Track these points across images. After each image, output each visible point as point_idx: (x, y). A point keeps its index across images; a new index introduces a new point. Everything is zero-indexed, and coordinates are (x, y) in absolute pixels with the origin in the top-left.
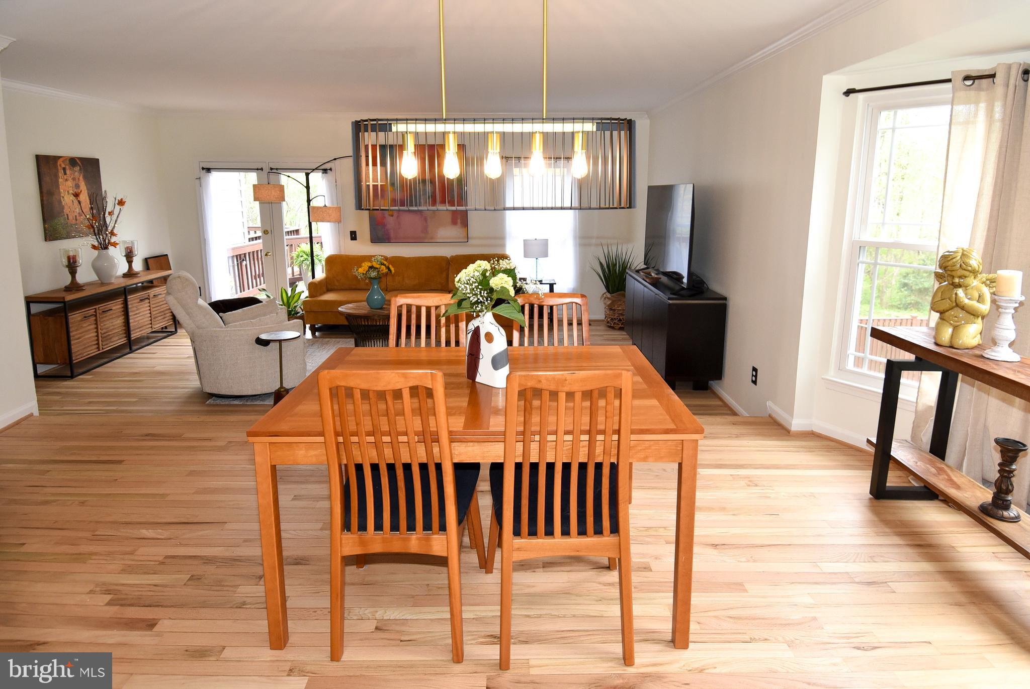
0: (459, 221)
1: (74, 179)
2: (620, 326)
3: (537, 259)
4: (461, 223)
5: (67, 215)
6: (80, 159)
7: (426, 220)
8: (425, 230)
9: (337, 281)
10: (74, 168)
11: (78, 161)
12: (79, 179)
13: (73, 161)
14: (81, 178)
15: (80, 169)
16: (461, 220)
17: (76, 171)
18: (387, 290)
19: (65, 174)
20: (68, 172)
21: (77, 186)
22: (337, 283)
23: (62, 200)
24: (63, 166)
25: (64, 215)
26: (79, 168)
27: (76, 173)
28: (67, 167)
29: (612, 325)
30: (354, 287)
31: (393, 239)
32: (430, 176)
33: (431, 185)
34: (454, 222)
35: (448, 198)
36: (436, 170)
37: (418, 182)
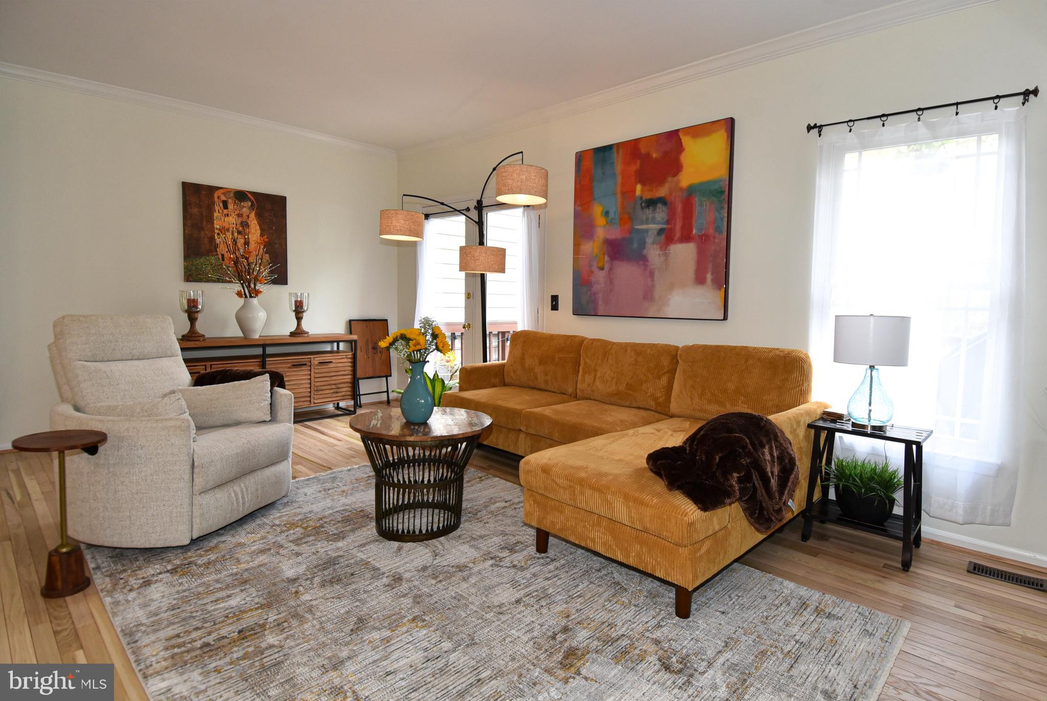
0: (709, 277)
1: (240, 215)
3: (872, 367)
4: (713, 280)
5: (223, 255)
6: (253, 193)
7: (652, 275)
8: (648, 295)
10: (242, 204)
11: (249, 195)
12: (248, 216)
13: (241, 196)
14: (253, 215)
15: (252, 205)
16: (712, 274)
17: (244, 207)
18: (576, 397)
19: (226, 207)
20: (231, 206)
21: (245, 225)
23: (216, 237)
24: (223, 198)
25: (217, 255)
26: (250, 204)
27: (244, 210)
28: (230, 201)
31: (601, 309)
32: (662, 192)
33: (664, 208)
34: (700, 280)
35: (692, 230)
36: (675, 179)
37: (643, 204)
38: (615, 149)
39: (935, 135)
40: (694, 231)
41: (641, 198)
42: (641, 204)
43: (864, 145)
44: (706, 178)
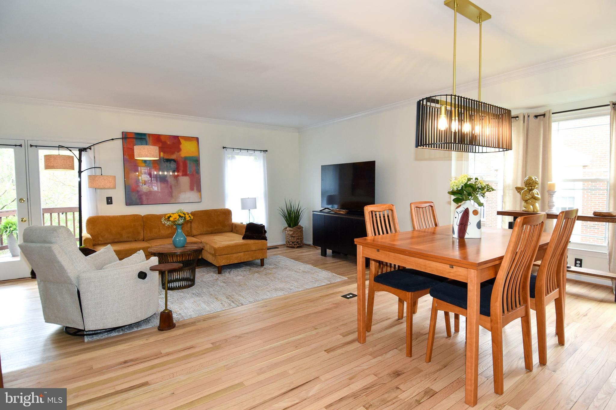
0: (195, 188)
2: (297, 246)
7: (171, 187)
8: (171, 194)
9: (102, 237)
22: (100, 239)
29: (293, 246)
30: (116, 240)
31: (145, 202)
32: (173, 157)
33: (175, 163)
34: (192, 189)
35: (187, 172)
36: (179, 153)
37: (165, 160)
38: (147, 136)
39: (251, 155)
40: (188, 173)
41: (163, 158)
42: (164, 160)
43: (238, 154)
44: (191, 155)
